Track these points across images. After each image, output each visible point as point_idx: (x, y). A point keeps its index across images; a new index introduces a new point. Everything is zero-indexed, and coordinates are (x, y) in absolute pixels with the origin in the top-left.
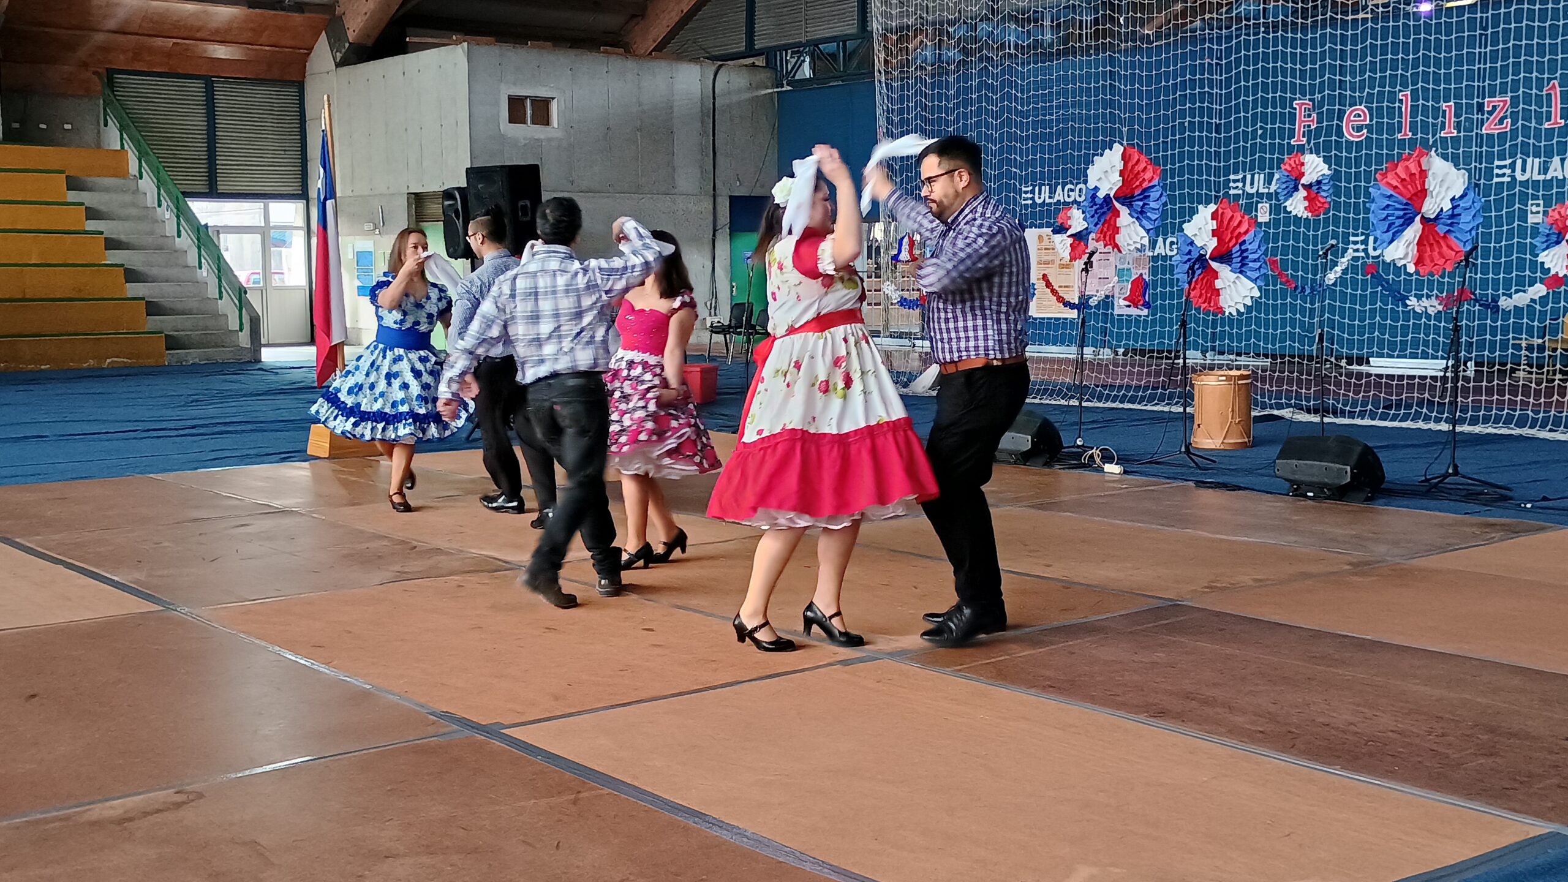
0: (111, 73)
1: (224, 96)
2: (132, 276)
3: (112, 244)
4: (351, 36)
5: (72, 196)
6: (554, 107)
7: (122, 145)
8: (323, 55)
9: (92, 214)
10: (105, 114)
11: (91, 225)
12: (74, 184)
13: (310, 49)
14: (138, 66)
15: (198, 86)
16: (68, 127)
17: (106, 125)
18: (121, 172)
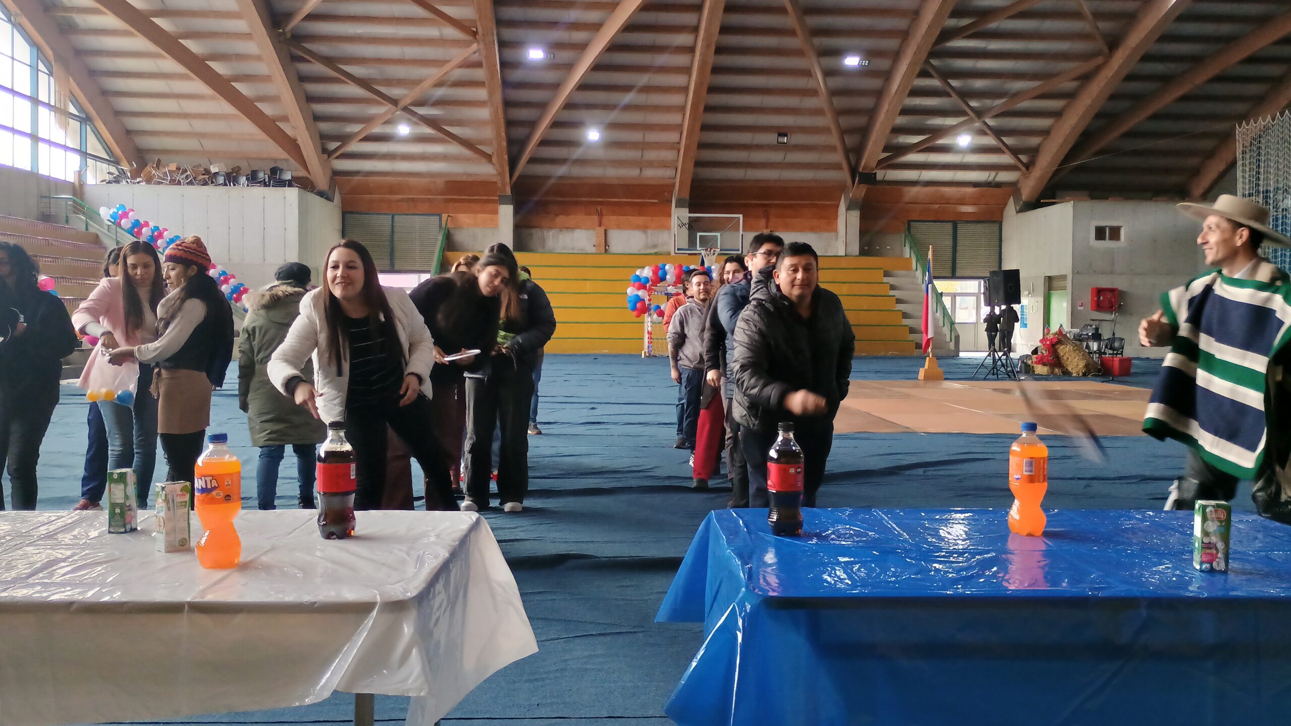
0: (909, 222)
1: (962, 229)
2: (905, 315)
3: (899, 301)
4: (1024, 197)
5: (886, 280)
6: (1123, 232)
7: (910, 256)
8: (1011, 208)
9: (893, 287)
10: (905, 241)
11: (892, 293)
12: (887, 274)
13: (1006, 204)
14: (922, 218)
15: (949, 227)
16: (888, 247)
17: (905, 246)
18: (909, 268)
